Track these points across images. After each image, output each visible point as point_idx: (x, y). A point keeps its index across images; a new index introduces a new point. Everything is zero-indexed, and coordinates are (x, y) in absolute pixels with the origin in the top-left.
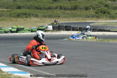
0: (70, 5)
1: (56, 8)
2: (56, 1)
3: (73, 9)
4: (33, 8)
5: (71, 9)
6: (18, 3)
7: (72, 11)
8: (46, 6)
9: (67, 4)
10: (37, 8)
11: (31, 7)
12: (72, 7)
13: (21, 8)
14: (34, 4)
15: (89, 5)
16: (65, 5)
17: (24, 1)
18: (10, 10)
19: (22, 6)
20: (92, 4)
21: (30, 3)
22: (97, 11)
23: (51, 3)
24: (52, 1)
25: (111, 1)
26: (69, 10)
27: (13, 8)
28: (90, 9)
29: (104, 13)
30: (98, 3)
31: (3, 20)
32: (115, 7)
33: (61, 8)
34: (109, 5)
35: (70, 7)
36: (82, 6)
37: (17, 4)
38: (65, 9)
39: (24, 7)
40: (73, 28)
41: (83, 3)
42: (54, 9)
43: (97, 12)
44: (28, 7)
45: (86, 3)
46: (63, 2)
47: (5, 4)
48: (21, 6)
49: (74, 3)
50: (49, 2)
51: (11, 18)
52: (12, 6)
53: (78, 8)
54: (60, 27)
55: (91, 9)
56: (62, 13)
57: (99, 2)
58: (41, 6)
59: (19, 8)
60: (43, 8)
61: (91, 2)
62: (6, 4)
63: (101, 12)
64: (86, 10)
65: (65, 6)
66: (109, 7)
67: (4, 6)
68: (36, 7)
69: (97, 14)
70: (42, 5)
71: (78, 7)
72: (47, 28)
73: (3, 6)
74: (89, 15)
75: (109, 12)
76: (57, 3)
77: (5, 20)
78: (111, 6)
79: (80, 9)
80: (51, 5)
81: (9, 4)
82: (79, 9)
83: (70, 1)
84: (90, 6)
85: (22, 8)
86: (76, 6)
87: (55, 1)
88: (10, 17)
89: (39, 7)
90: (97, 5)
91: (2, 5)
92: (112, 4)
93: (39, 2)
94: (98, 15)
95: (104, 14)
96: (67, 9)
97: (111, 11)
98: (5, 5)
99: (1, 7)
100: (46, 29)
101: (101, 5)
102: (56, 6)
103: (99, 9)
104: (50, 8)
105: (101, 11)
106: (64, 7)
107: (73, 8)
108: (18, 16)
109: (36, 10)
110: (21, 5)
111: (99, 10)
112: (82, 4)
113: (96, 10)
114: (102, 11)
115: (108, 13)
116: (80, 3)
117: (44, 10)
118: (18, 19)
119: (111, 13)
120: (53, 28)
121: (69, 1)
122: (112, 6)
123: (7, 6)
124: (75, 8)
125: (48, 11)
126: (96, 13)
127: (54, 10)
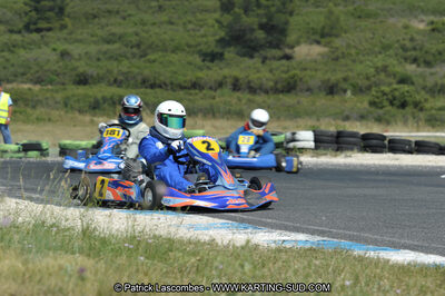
0: (268, 75)
1: (220, 85)
2: (216, 62)
3: (282, 92)
4: (132, 82)
5: (276, 91)
6: (78, 64)
7: (281, 96)
8: (181, 79)
9: (258, 72)
10: (147, 84)
11: (127, 79)
12: (276, 83)
13: (90, 81)
14: (138, 68)
15: (339, 76)
16: (254, 77)
17: (99, 60)
18: (50, 87)
19: (95, 74)
20: (350, 74)
21: (125, 66)
22: (378, 98)
23: (201, 69)
24: (204, 61)
25: (418, 66)
26: (267, 92)
27: (58, 83)
28: (345, 91)
29: (403, 105)
30: (372, 70)
31: (44, 120)
32: (436, 84)
33: (236, 86)
34: (414, 79)
35: (271, 84)
36: (315, 79)
37: (75, 69)
38: (252, 90)
39: (99, 80)
40: (390, 141)
41: (316, 70)
42: (211, 88)
43: (377, 100)
44: (115, 81)
45: (327, 71)
46: (242, 66)
47: (30, 68)
48: (92, 76)
49: (282, 68)
50: (190, 63)
51: (70, 115)
52: (57, 75)
53: (298, 88)
54: (341, 139)
55: (349, 93)
56: (244, 101)
57: (377, 68)
58: (162, 78)
59: (83, 80)
60: (172, 83)
61: (346, 65)
62: (35, 68)
63: (392, 103)
64: (328, 94)
65: (250, 78)
66: (413, 83)
67: (29, 75)
68: (144, 82)
69: (377, 107)
70: (165, 75)
71: (298, 83)
72: (294, 140)
73: (23, 74)
74: (346, 113)
75: (420, 102)
76: (221, 69)
77: (50, 120)
78: (421, 81)
79: (309, 90)
80: (200, 74)
81: (46, 68)
82: (301, 91)
83: (268, 62)
84: (345, 80)
85: (95, 83)
86: (292, 81)
87: (212, 61)
88: (67, 112)
89: (157, 82)
90: (368, 78)
91: (21, 70)
92: (422, 76)
93: (154, 61)
94: (381, 112)
95: (401, 110)
96: (261, 89)
97: (426, 100)
98: (32, 71)
99: (16, 76)
100: (291, 145)
101: (382, 76)
102: (220, 78)
103: (382, 92)
104: (195, 85)
105: (390, 97)
106: (249, 82)
107: (279, 86)
108: (94, 108)
109: (149, 91)
110: (92, 71)
111: (384, 94)
112: (314, 73)
113: (374, 93)
114: (394, 98)
115: (416, 105)
116: (305, 69)
117: (174, 91)
118: (95, 119)
119: (427, 106)
120: (315, 141)
121: (263, 62)
122: (424, 80)
123: (37, 75)
124: (290, 87)
125: (191, 94)
126: (373, 104)
127: (212, 93)
